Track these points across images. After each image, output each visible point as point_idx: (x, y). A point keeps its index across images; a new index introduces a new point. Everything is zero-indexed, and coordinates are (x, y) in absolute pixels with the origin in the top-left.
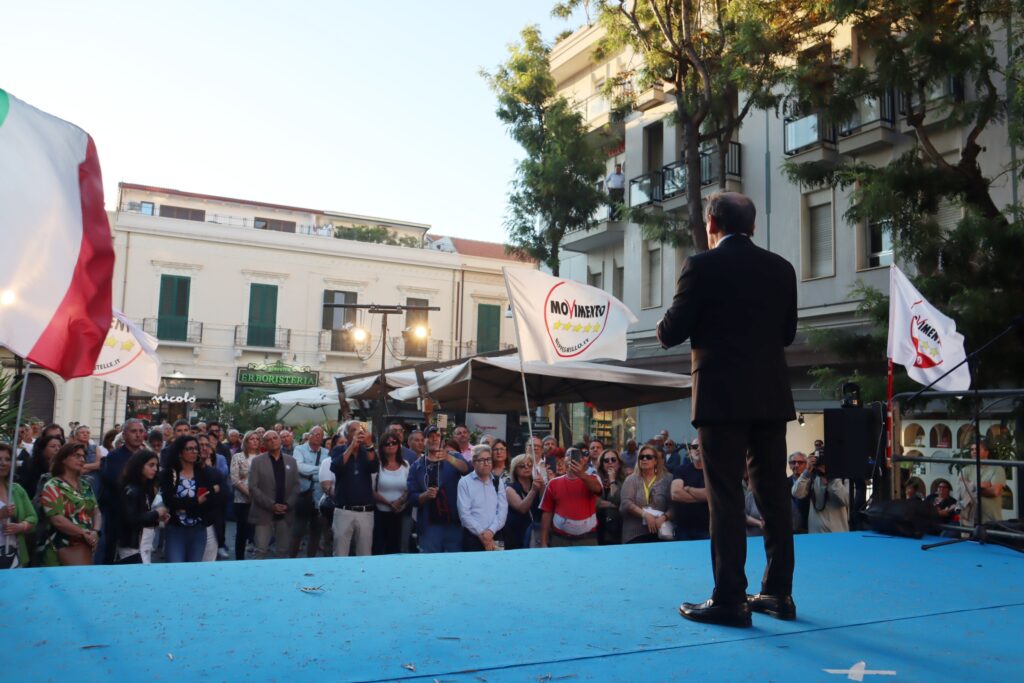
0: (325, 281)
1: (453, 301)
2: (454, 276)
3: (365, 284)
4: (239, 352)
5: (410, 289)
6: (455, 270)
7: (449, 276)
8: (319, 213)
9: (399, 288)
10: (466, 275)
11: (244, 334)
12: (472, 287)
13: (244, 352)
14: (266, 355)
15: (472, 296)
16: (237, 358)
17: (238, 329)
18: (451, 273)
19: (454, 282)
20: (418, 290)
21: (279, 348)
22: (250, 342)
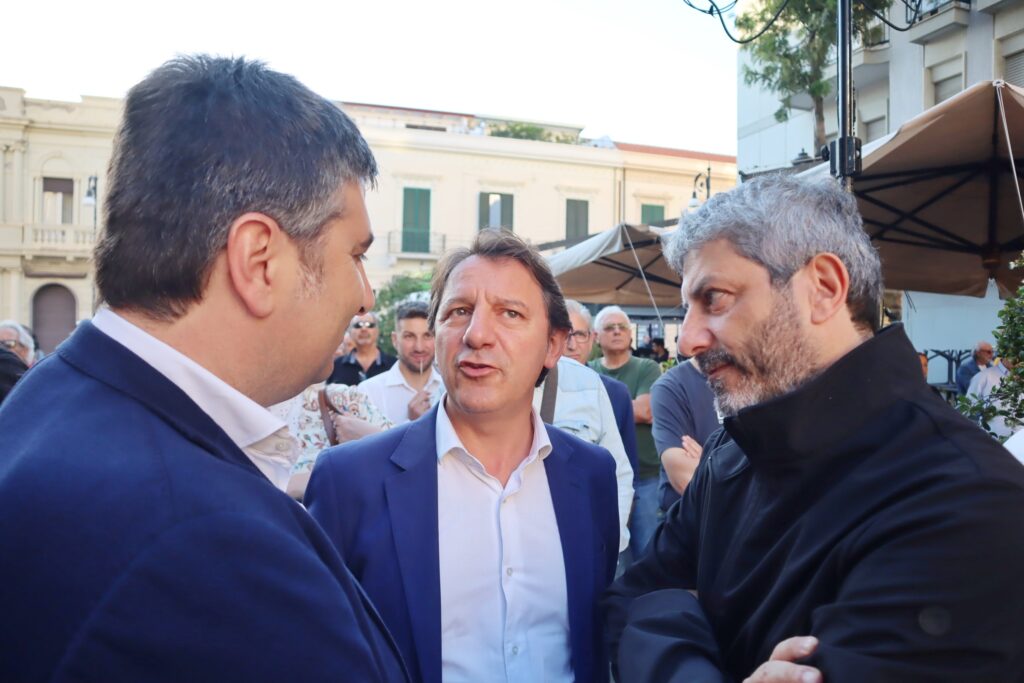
0: (480, 182)
1: (615, 201)
2: (615, 175)
3: (522, 184)
4: (393, 260)
5: (569, 189)
6: (615, 168)
7: (609, 173)
8: (471, 116)
9: (557, 188)
10: (627, 172)
11: (398, 240)
12: (633, 185)
13: (400, 260)
14: (422, 262)
15: (635, 196)
16: (392, 266)
17: (392, 235)
18: (611, 171)
19: (615, 180)
20: (577, 190)
21: (435, 253)
22: (406, 248)
